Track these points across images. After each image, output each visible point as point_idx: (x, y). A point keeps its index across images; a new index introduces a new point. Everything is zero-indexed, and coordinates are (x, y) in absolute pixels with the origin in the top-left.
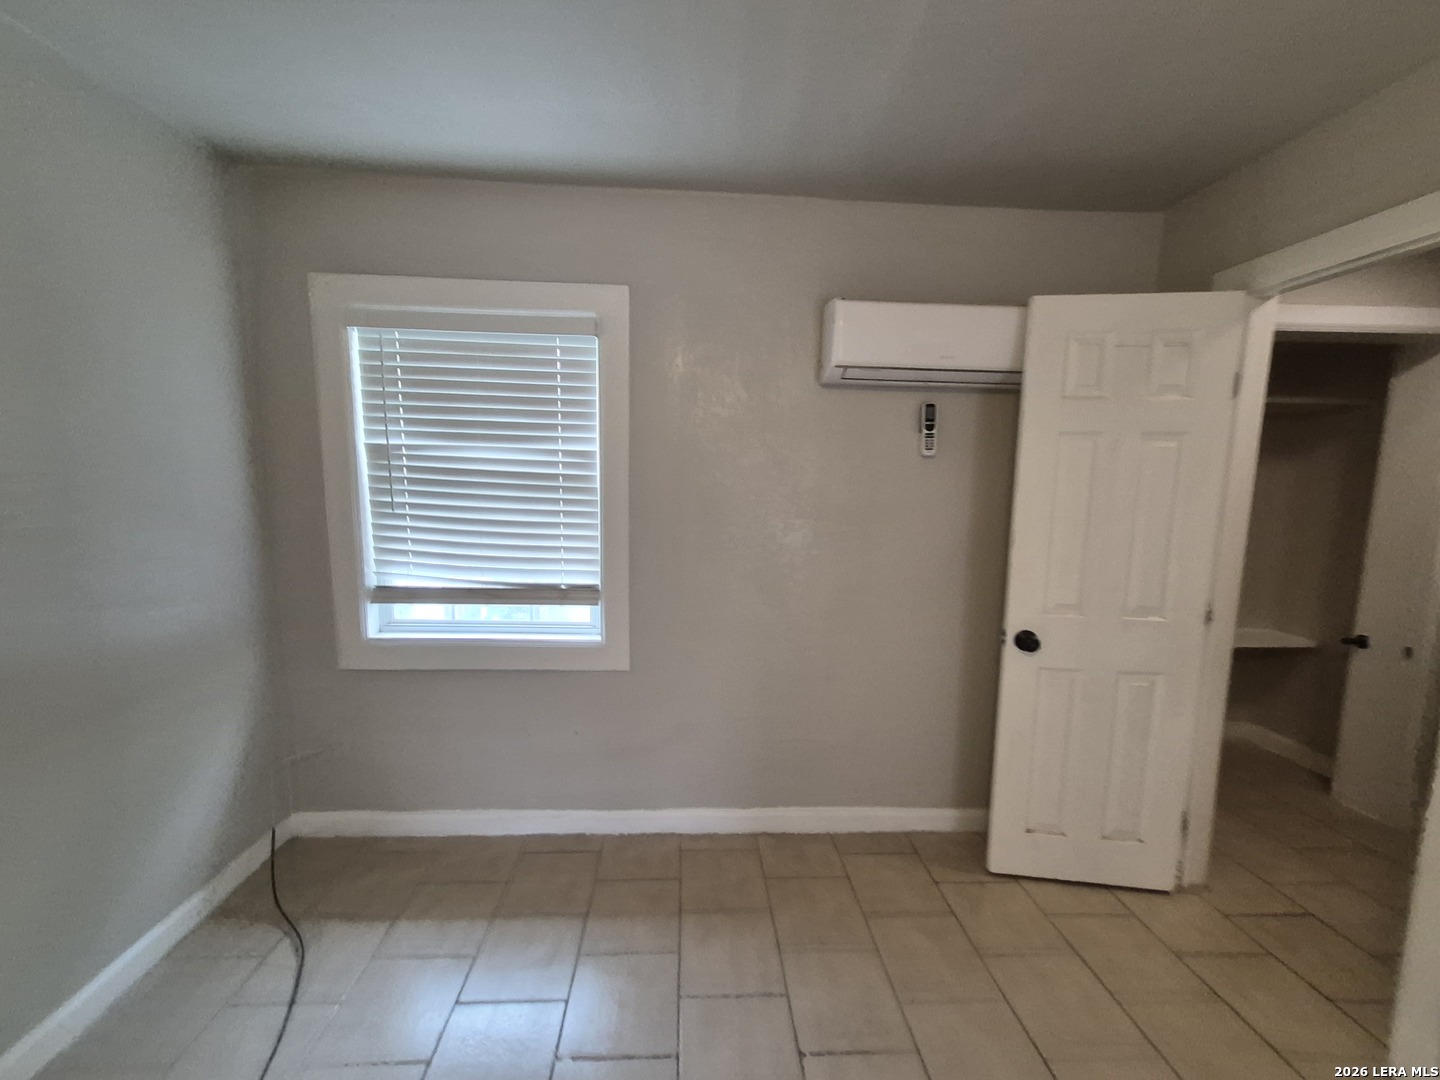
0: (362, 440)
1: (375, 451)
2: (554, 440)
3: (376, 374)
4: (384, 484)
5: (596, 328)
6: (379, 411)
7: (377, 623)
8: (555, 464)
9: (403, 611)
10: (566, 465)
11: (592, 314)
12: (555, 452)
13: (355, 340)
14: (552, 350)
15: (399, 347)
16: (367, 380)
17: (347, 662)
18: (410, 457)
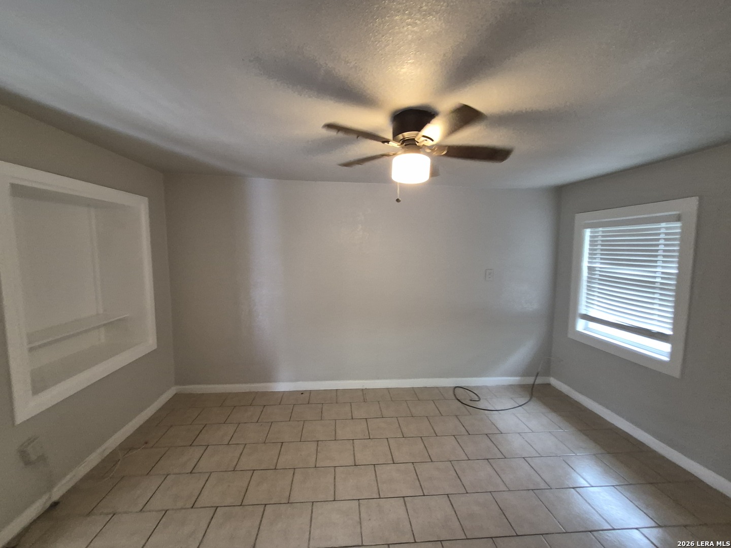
0: (585, 264)
1: (590, 268)
2: (655, 267)
3: (593, 243)
4: (590, 279)
5: (678, 218)
6: (592, 255)
7: (581, 326)
8: (655, 277)
9: (592, 325)
10: (662, 278)
11: (678, 212)
12: (655, 272)
13: (588, 233)
14: (659, 229)
15: (600, 234)
16: (591, 245)
17: (570, 336)
18: (600, 271)
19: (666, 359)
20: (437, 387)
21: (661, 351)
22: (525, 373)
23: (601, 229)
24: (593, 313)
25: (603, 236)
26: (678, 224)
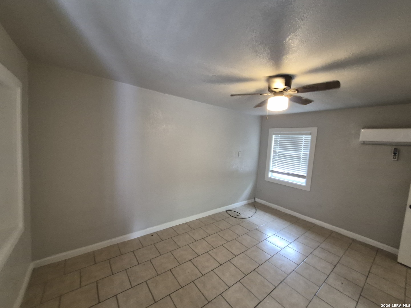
0: (272, 150)
1: (274, 151)
2: (301, 151)
3: (276, 141)
4: (274, 156)
5: (311, 134)
6: (275, 146)
7: (271, 175)
8: (300, 155)
10: (303, 155)
11: (310, 132)
12: (300, 153)
13: (274, 136)
14: (303, 137)
15: (279, 137)
16: (274, 142)
17: (266, 179)
18: (279, 152)
19: (304, 185)
20: (219, 213)
21: (302, 182)
22: (249, 198)
23: (279, 136)
24: (274, 169)
25: (280, 139)
26: (310, 136)
